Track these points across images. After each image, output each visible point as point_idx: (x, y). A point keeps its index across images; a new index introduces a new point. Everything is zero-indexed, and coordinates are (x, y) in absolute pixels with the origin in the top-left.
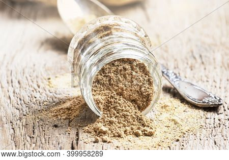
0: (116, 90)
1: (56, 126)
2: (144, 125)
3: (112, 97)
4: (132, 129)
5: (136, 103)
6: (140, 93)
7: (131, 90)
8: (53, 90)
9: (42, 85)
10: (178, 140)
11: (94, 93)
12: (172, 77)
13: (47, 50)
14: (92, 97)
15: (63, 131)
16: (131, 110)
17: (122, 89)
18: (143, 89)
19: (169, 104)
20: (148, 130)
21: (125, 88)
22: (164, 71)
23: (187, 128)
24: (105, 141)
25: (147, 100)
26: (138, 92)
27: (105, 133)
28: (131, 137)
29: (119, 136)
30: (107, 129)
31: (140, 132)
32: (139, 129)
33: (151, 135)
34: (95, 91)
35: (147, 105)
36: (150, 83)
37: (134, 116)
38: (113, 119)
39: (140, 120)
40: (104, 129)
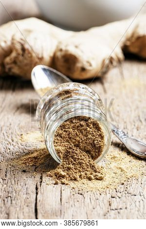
0: (74, 143)
1: (24, 171)
2: (96, 171)
3: (70, 148)
4: (86, 174)
5: (90, 154)
6: (93, 145)
7: (86, 143)
8: (24, 143)
9: (15, 140)
10: (123, 184)
11: (55, 144)
12: (121, 134)
13: (21, 113)
14: (54, 148)
15: (29, 175)
16: (86, 159)
17: (79, 142)
18: (96, 142)
19: (118, 156)
20: (99, 175)
21: (81, 141)
22: (115, 129)
23: (131, 174)
24: (63, 184)
25: (99, 151)
26: (91, 144)
27: (63, 177)
28: (85, 181)
29: (75, 179)
30: (65, 174)
31: (92, 177)
32: (91, 174)
33: (101, 179)
34: (57, 143)
35: (99, 155)
36: (102, 138)
37: (88, 164)
38: (71, 166)
39: (93, 167)
40: (63, 173)
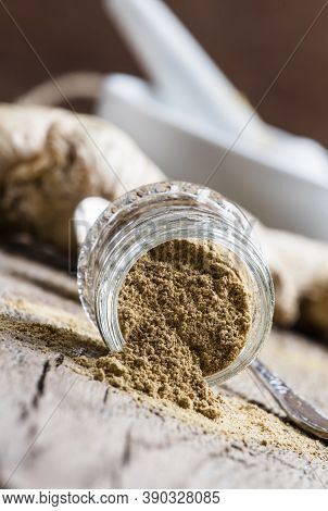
0: (167, 315)
2: (201, 396)
3: (155, 323)
4: (176, 393)
6: (215, 338)
7: (199, 326)
11: (121, 299)
14: (116, 305)
17: (181, 317)
18: (224, 332)
21: (186, 317)
24: (116, 385)
25: (224, 357)
26: (211, 335)
27: (119, 373)
28: (170, 403)
29: (147, 391)
30: (125, 369)
31: (191, 402)
32: (190, 396)
33: (211, 416)
34: (125, 298)
36: (243, 329)
37: (188, 373)
38: (145, 360)
39: (198, 386)
40: (120, 366)
